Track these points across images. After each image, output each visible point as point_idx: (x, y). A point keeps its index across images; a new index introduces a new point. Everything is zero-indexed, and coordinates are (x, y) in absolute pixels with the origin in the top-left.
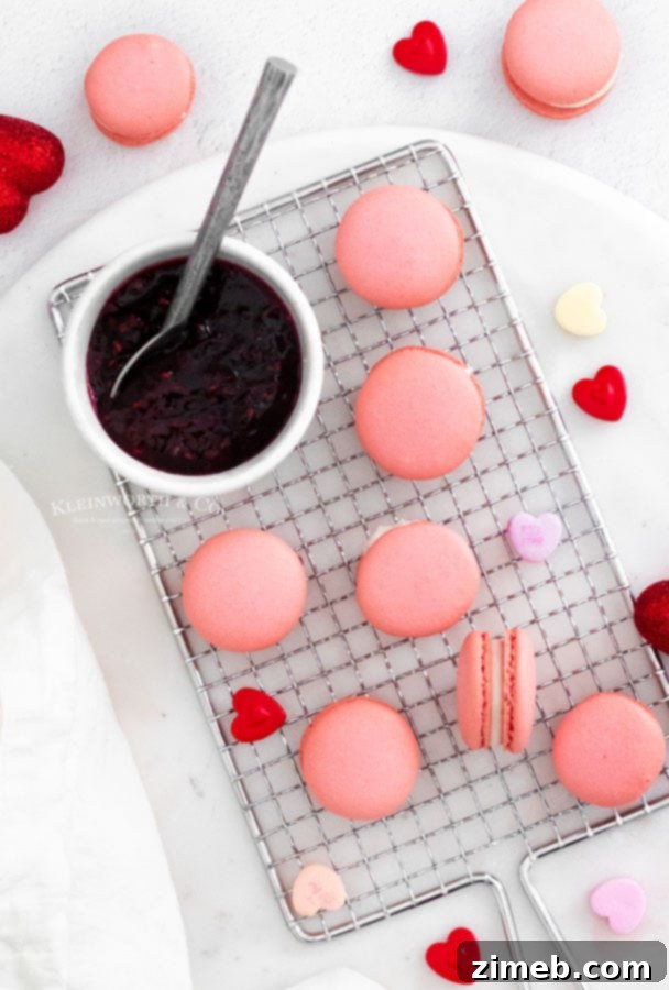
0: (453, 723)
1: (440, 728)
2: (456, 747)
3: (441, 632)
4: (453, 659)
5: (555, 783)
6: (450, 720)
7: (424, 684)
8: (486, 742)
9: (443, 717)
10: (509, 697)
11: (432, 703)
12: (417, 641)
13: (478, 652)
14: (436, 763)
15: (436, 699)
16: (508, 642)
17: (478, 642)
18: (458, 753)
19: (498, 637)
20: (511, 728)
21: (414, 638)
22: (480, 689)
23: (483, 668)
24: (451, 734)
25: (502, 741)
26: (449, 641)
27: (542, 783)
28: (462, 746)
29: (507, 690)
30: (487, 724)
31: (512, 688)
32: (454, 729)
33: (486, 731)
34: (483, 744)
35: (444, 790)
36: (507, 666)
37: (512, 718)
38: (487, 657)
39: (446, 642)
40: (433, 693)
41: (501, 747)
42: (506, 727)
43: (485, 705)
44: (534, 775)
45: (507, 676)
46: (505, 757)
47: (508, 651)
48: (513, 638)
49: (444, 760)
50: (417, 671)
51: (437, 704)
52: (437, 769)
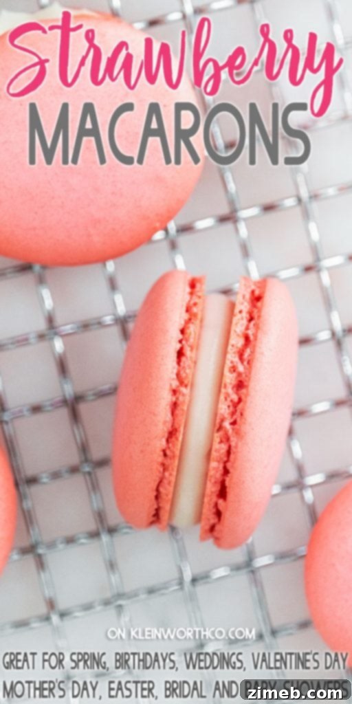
0: (103, 463)
1: (74, 470)
2: (100, 516)
3: (102, 259)
4: (122, 322)
5: (304, 625)
6: (97, 453)
7: (53, 370)
8: (164, 515)
9: (84, 449)
10: (227, 425)
11: (64, 413)
12: (48, 274)
13: (176, 318)
14: (51, 545)
15: (73, 405)
16: (243, 306)
17: (178, 296)
18: (103, 527)
19: (227, 292)
20: (223, 493)
21: (44, 267)
22: (166, 398)
23: (180, 354)
24: (94, 486)
25: (199, 518)
26: (120, 281)
27: (277, 622)
28: (114, 517)
29: (224, 409)
30: (170, 476)
31: (236, 405)
32: (104, 474)
33: (166, 490)
34: (156, 517)
35: (62, 604)
36: (232, 357)
37: (226, 472)
38: (192, 329)
39: (113, 285)
40: (69, 390)
41: (198, 530)
42: (212, 488)
43: (172, 434)
44: (261, 601)
45: (230, 378)
46: (202, 552)
47: (240, 325)
48: (256, 299)
49: (70, 540)
50: (41, 337)
51: (75, 416)
52: (51, 558)
